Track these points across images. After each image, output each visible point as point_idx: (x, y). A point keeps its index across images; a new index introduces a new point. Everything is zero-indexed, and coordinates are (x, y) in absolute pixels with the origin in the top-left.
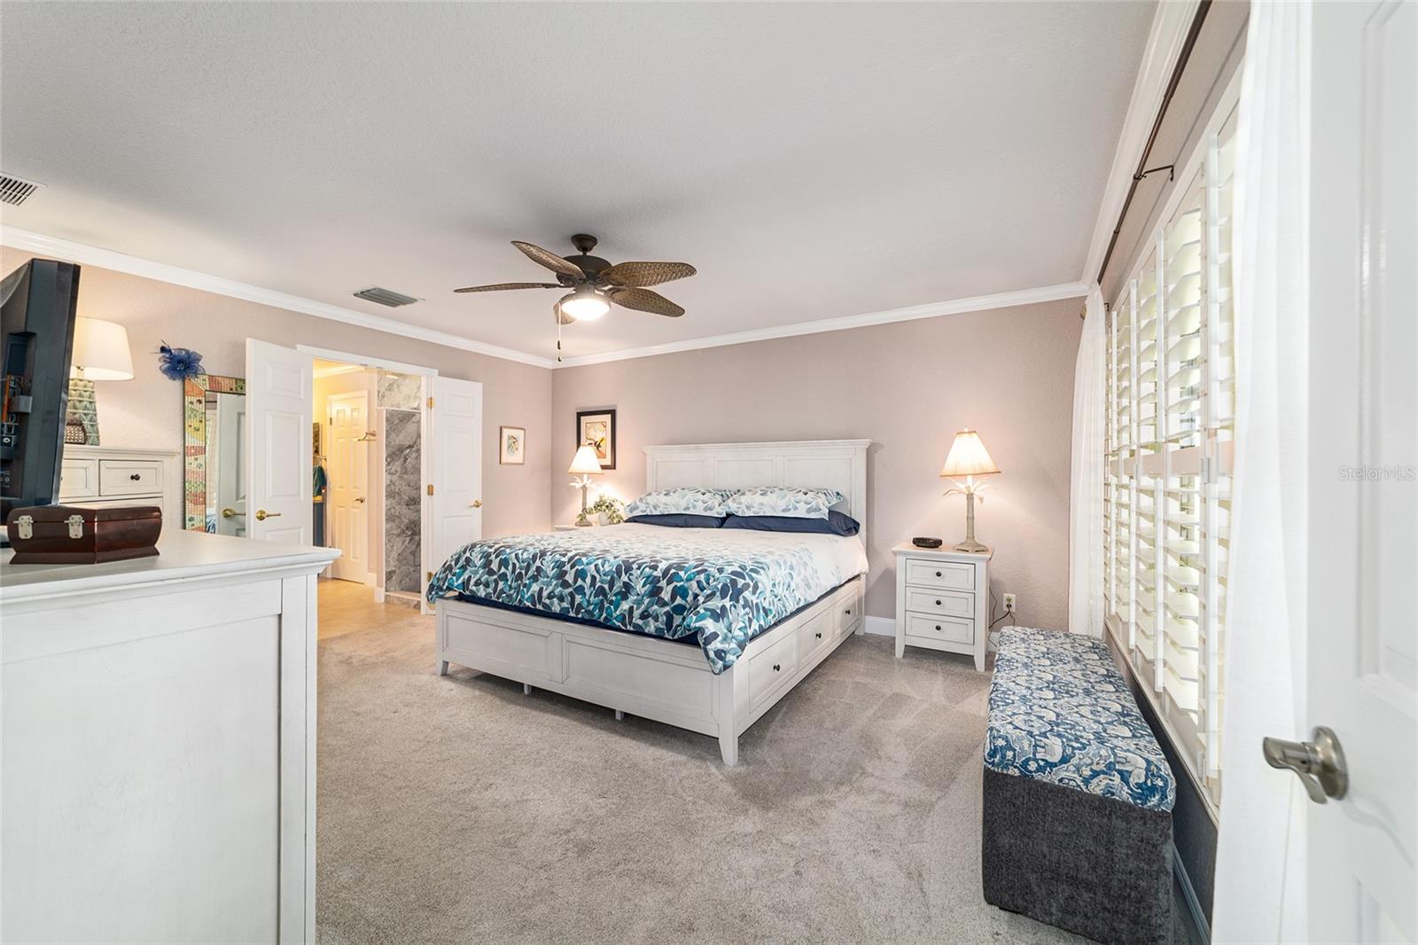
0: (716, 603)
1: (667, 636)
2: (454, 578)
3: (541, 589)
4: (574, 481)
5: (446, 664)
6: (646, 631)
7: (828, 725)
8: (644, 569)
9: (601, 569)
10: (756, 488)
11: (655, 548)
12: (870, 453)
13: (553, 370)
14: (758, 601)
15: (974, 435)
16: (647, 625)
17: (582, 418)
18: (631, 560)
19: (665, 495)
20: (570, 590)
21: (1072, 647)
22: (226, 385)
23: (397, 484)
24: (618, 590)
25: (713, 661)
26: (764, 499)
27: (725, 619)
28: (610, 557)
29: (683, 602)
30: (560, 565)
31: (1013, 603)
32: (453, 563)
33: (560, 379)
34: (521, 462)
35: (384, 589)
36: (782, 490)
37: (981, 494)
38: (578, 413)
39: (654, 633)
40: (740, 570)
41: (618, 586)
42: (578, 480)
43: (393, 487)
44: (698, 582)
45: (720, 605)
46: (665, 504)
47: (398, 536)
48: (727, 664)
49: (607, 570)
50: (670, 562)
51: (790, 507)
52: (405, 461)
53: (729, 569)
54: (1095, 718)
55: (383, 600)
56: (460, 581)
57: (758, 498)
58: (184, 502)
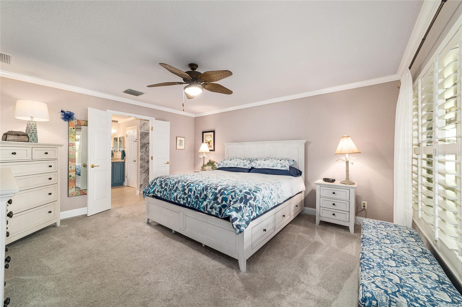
0: (237, 205)
1: (220, 217)
2: (151, 189)
3: (177, 195)
4: (201, 155)
5: (148, 220)
6: (212, 214)
7: (286, 255)
8: (212, 189)
9: (197, 188)
10: (263, 158)
11: (220, 181)
12: (306, 145)
13: (195, 118)
14: (256, 204)
15: (349, 137)
16: (212, 211)
17: (204, 133)
18: (208, 186)
19: (230, 160)
20: (187, 196)
21: (399, 233)
22: (83, 123)
23: (143, 156)
24: (203, 197)
25: (235, 229)
26: (265, 162)
27: (241, 212)
28: (201, 184)
29: (226, 204)
30: (184, 186)
31: (366, 205)
32: (151, 184)
33: (197, 120)
34: (184, 148)
35: (139, 190)
36: (272, 159)
37: (352, 161)
38: (203, 132)
39: (215, 215)
40: (249, 191)
41: (203, 195)
42: (202, 155)
43: (142, 157)
44: (232, 196)
45: (239, 206)
46: (230, 163)
47: (144, 173)
48: (241, 230)
49: (199, 189)
50: (222, 187)
51: (275, 165)
52: (146, 148)
53: (244, 191)
54: (423, 283)
55: (139, 194)
56: (152, 191)
57: (263, 162)
58: (68, 161)
